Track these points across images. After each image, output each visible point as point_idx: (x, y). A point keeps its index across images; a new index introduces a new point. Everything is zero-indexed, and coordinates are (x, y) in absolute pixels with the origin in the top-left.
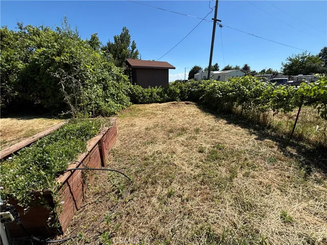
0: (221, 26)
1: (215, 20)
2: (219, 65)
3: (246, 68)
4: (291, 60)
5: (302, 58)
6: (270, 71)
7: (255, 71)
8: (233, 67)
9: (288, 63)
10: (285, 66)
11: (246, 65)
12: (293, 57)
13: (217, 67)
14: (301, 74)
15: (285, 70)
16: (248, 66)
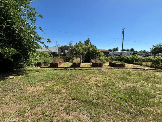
0: (125, 40)
1: (123, 39)
2: (118, 48)
3: (132, 50)
4: (154, 47)
5: (160, 46)
6: (145, 51)
7: (137, 51)
8: (126, 50)
9: (153, 48)
10: (152, 49)
11: (132, 48)
12: (155, 46)
13: (118, 49)
14: (160, 53)
15: (152, 51)
16: (133, 48)
